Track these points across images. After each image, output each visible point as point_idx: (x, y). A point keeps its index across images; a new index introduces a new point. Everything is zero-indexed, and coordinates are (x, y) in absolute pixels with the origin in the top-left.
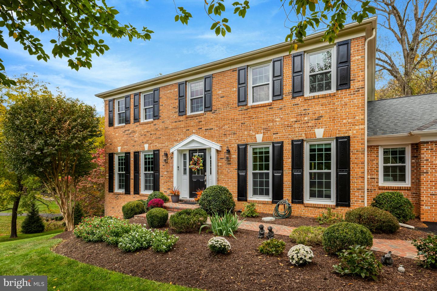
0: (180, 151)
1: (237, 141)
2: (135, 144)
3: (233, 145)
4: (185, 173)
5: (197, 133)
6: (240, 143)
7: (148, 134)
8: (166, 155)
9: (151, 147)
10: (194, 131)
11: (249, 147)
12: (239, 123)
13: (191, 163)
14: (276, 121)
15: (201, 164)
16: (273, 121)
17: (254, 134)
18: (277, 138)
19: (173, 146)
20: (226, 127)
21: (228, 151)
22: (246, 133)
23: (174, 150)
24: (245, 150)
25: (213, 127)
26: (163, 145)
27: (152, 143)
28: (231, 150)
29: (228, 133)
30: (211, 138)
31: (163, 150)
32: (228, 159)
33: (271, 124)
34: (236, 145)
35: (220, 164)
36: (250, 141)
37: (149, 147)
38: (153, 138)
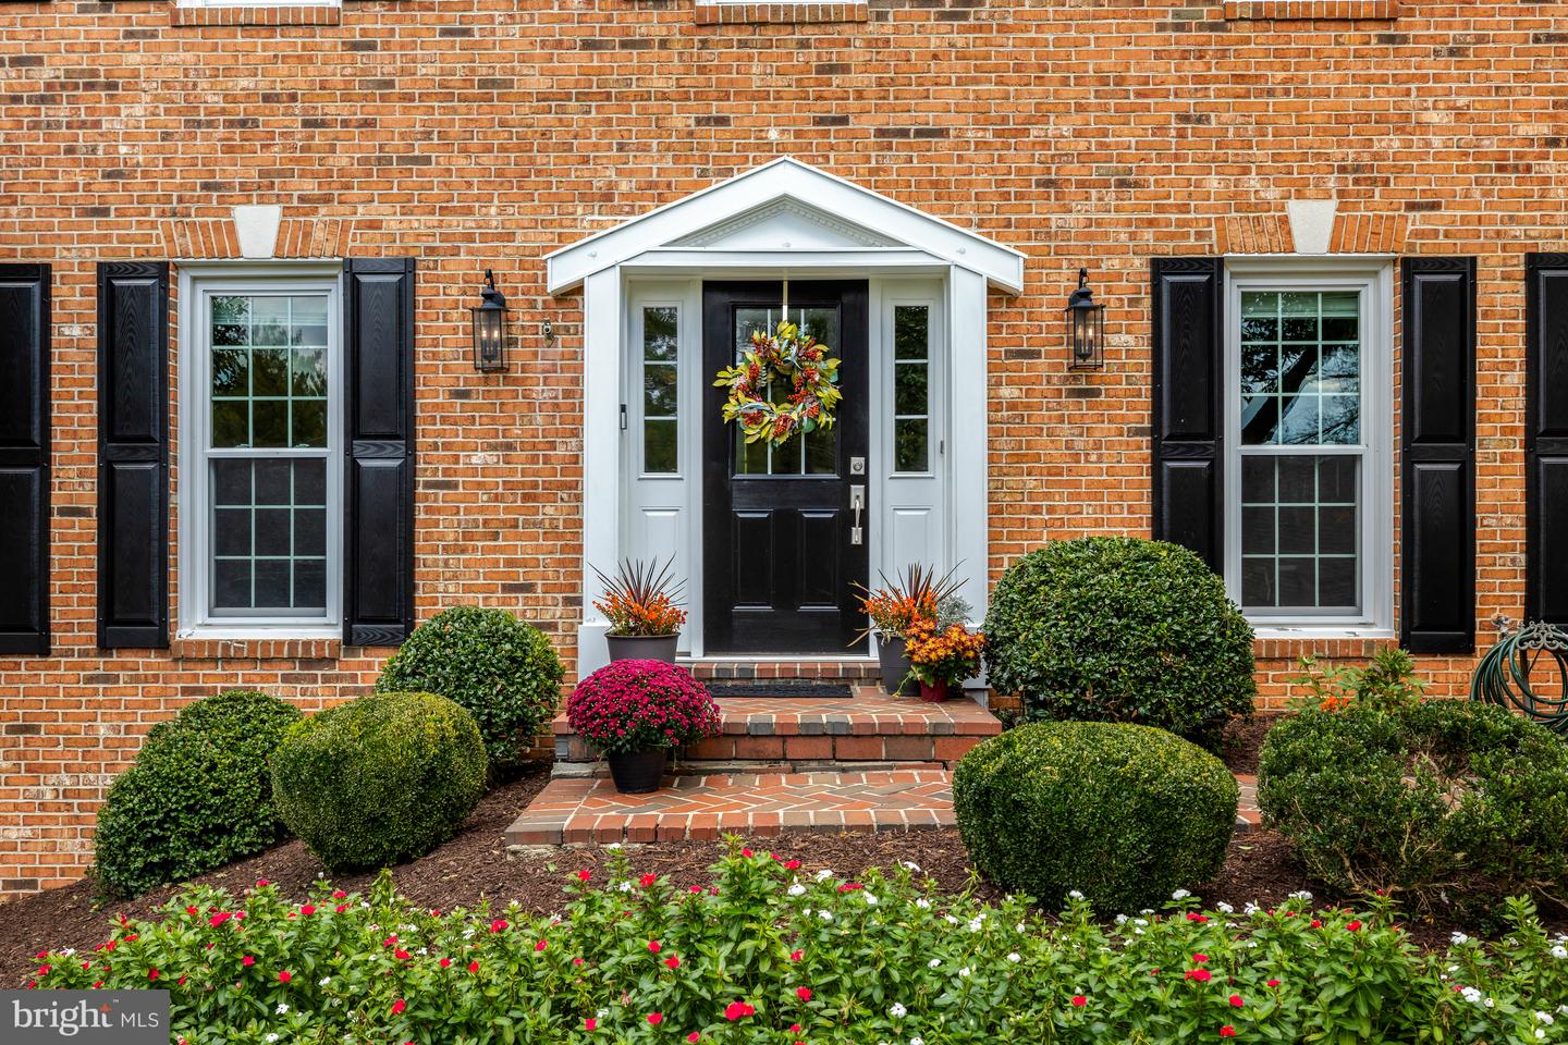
0: (634, 281)
1: (1148, 235)
2: (115, 197)
3: (1113, 263)
4: (660, 453)
5: (807, 152)
6: (1168, 249)
7: (285, 122)
8: (494, 306)
9: (319, 234)
10: (773, 134)
12: (1164, 110)
13: (732, 376)
14: (1423, 127)
15: (830, 393)
16: (1404, 124)
17: (1272, 194)
18: (1436, 233)
19: (565, 239)
21: (1081, 306)
22: (1214, 182)
23: (592, 265)
24: (1210, 298)
25: (950, 121)
26: (458, 223)
27: (327, 199)
28: (1099, 297)
29: (1074, 171)
31: (462, 265)
32: (1083, 358)
33: (1394, 143)
34: (1140, 264)
35: (1007, 392)
36: (1238, 242)
37: (294, 232)
38: (340, 159)
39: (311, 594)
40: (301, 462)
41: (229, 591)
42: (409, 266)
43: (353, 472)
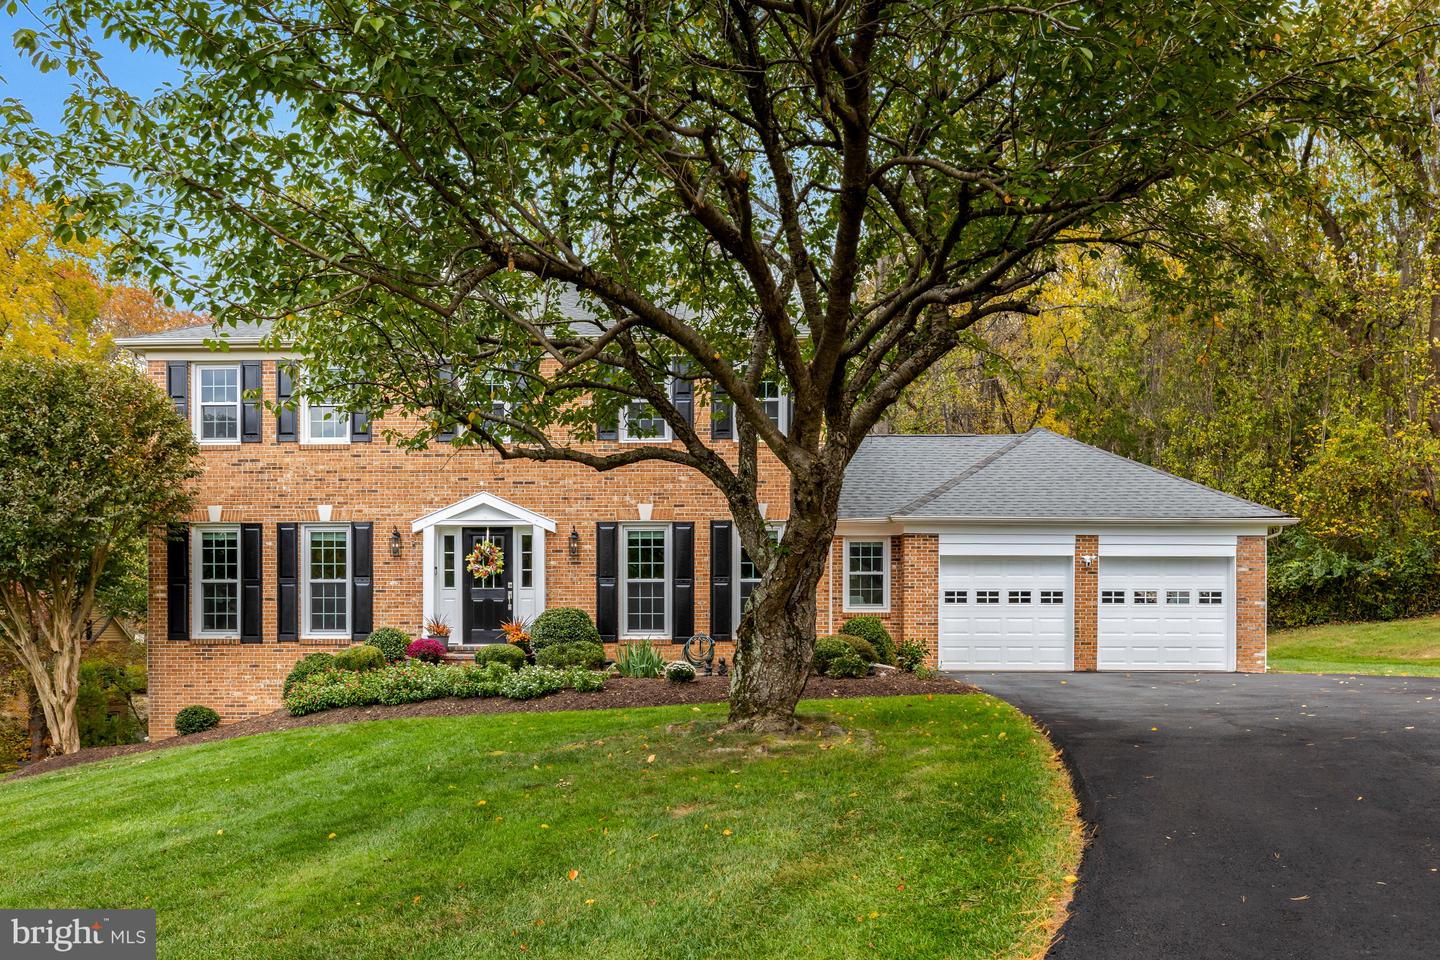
0: (439, 529)
1: (596, 514)
2: (282, 502)
3: (585, 524)
4: (449, 581)
5: (491, 490)
6: (602, 519)
7: (334, 479)
8: (397, 536)
9: (343, 514)
10: (482, 483)
11: (620, 528)
12: (600, 477)
13: (471, 558)
14: (680, 481)
15: (500, 563)
16: (673, 480)
17: (633, 502)
18: (683, 514)
19: (418, 516)
20: (569, 482)
21: (575, 537)
22: (615, 498)
23: (427, 524)
24: (614, 534)
25: (535, 479)
26: (386, 511)
27: (346, 503)
28: (580, 533)
29: (573, 495)
30: (530, 502)
31: (387, 523)
32: (574, 553)
33: (670, 486)
34: (593, 524)
35: (553, 563)
36: (624, 516)
37: (336, 513)
38: (350, 491)
39: (342, 625)
40: (338, 584)
41: (316, 624)
42: (371, 524)
43: (354, 587)
